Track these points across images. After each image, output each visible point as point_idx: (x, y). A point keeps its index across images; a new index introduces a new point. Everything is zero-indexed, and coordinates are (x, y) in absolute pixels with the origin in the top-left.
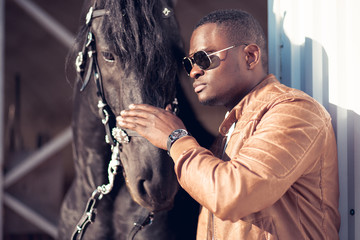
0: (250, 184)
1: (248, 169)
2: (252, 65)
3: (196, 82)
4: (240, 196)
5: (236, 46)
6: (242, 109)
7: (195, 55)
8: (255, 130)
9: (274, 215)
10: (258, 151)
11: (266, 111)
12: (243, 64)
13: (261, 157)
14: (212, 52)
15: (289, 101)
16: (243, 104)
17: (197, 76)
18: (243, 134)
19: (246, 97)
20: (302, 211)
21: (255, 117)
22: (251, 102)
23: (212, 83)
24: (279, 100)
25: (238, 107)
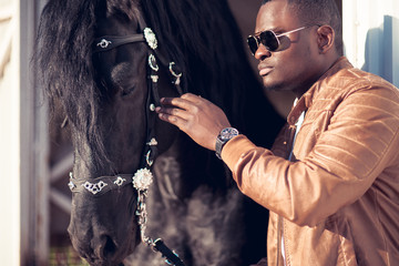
0: (329, 187)
1: (326, 170)
2: (325, 48)
3: (262, 64)
4: (319, 200)
5: (308, 26)
6: (312, 96)
7: (262, 34)
8: (329, 123)
9: (350, 214)
10: (336, 150)
11: (340, 101)
12: (314, 48)
13: (340, 157)
14: (280, 32)
15: (366, 89)
16: (313, 91)
17: (263, 57)
18: (315, 127)
19: (317, 83)
20: (381, 209)
21: (329, 107)
22: (322, 89)
23: (280, 67)
24: (355, 89)
25: (307, 94)
